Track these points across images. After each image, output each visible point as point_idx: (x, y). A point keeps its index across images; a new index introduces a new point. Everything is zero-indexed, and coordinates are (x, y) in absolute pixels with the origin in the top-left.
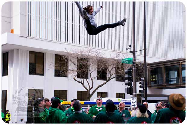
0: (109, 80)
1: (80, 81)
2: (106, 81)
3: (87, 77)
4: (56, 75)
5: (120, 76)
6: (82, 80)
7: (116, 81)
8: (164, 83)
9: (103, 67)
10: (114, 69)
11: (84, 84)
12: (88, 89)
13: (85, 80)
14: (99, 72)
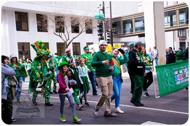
0: (81, 32)
1: (59, 35)
2: (79, 34)
3: (63, 32)
4: (39, 31)
5: (90, 29)
6: (60, 33)
7: (86, 33)
8: (122, 33)
9: (76, 23)
10: (84, 25)
11: (62, 37)
12: (66, 40)
13: (62, 33)
14: (72, 27)
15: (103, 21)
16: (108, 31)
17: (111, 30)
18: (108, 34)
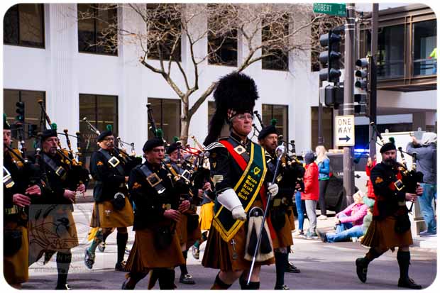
0: (247, 63)
1: (159, 68)
3: (177, 57)
4: (83, 48)
6: (166, 63)
7: (264, 67)
9: (227, 27)
11: (171, 77)
12: (185, 91)
13: (174, 64)
14: (213, 41)
15: (346, 25)
16: (359, 63)
17: (371, 58)
18: (359, 74)
